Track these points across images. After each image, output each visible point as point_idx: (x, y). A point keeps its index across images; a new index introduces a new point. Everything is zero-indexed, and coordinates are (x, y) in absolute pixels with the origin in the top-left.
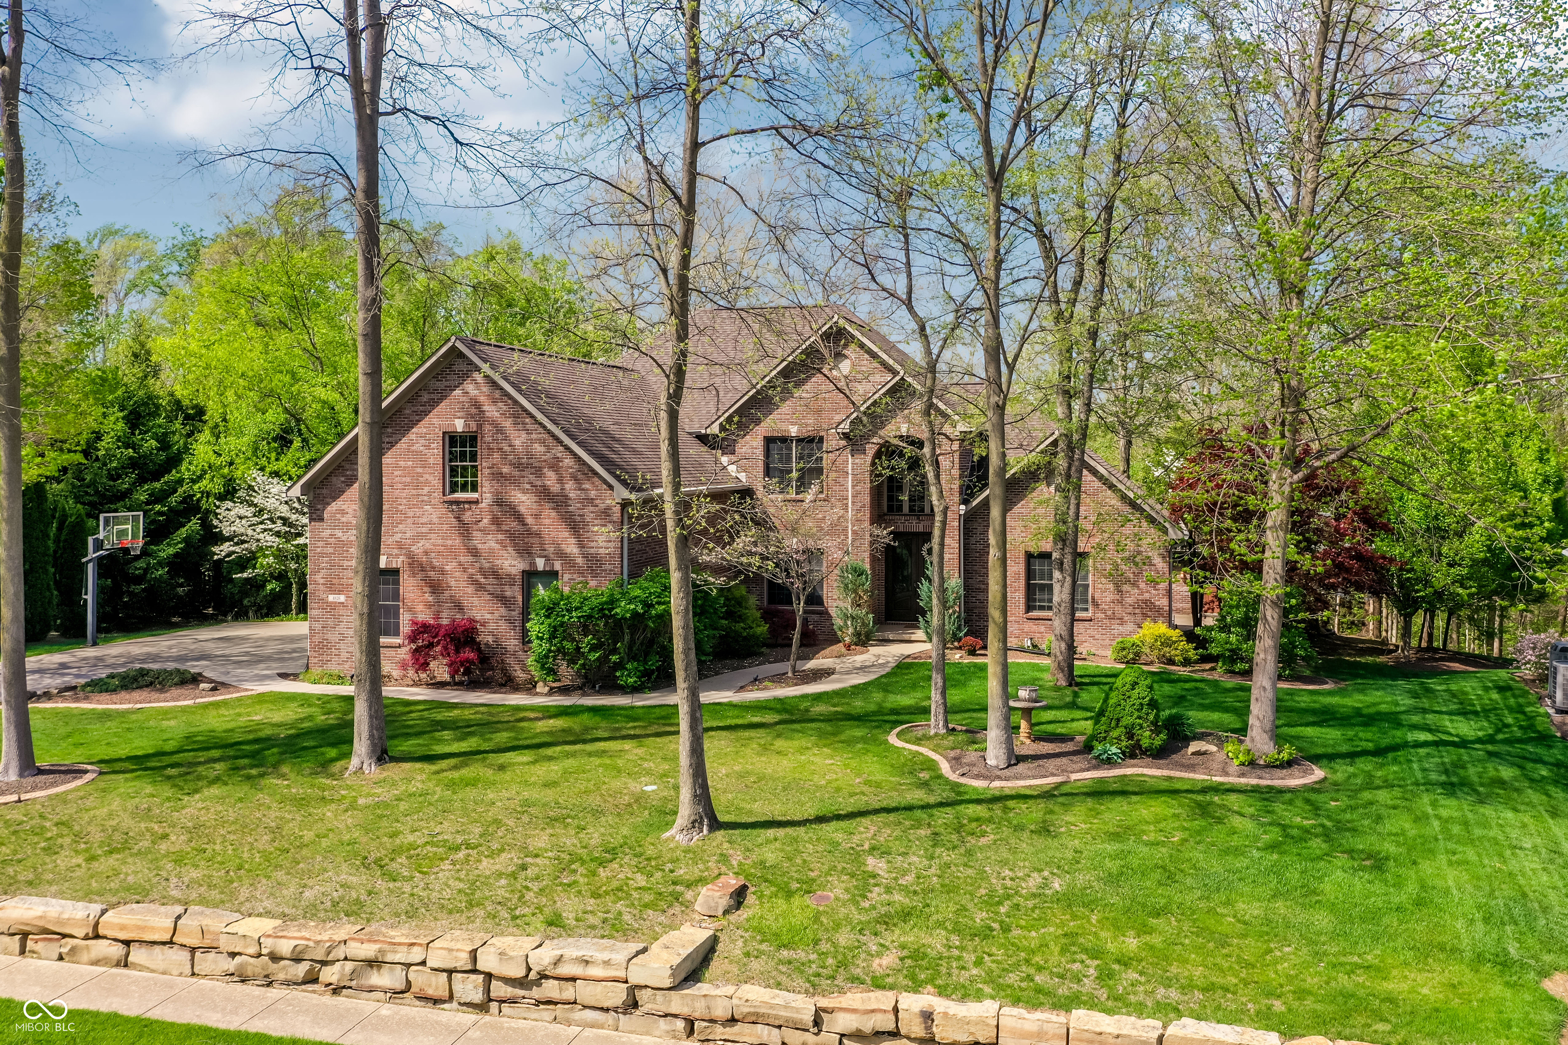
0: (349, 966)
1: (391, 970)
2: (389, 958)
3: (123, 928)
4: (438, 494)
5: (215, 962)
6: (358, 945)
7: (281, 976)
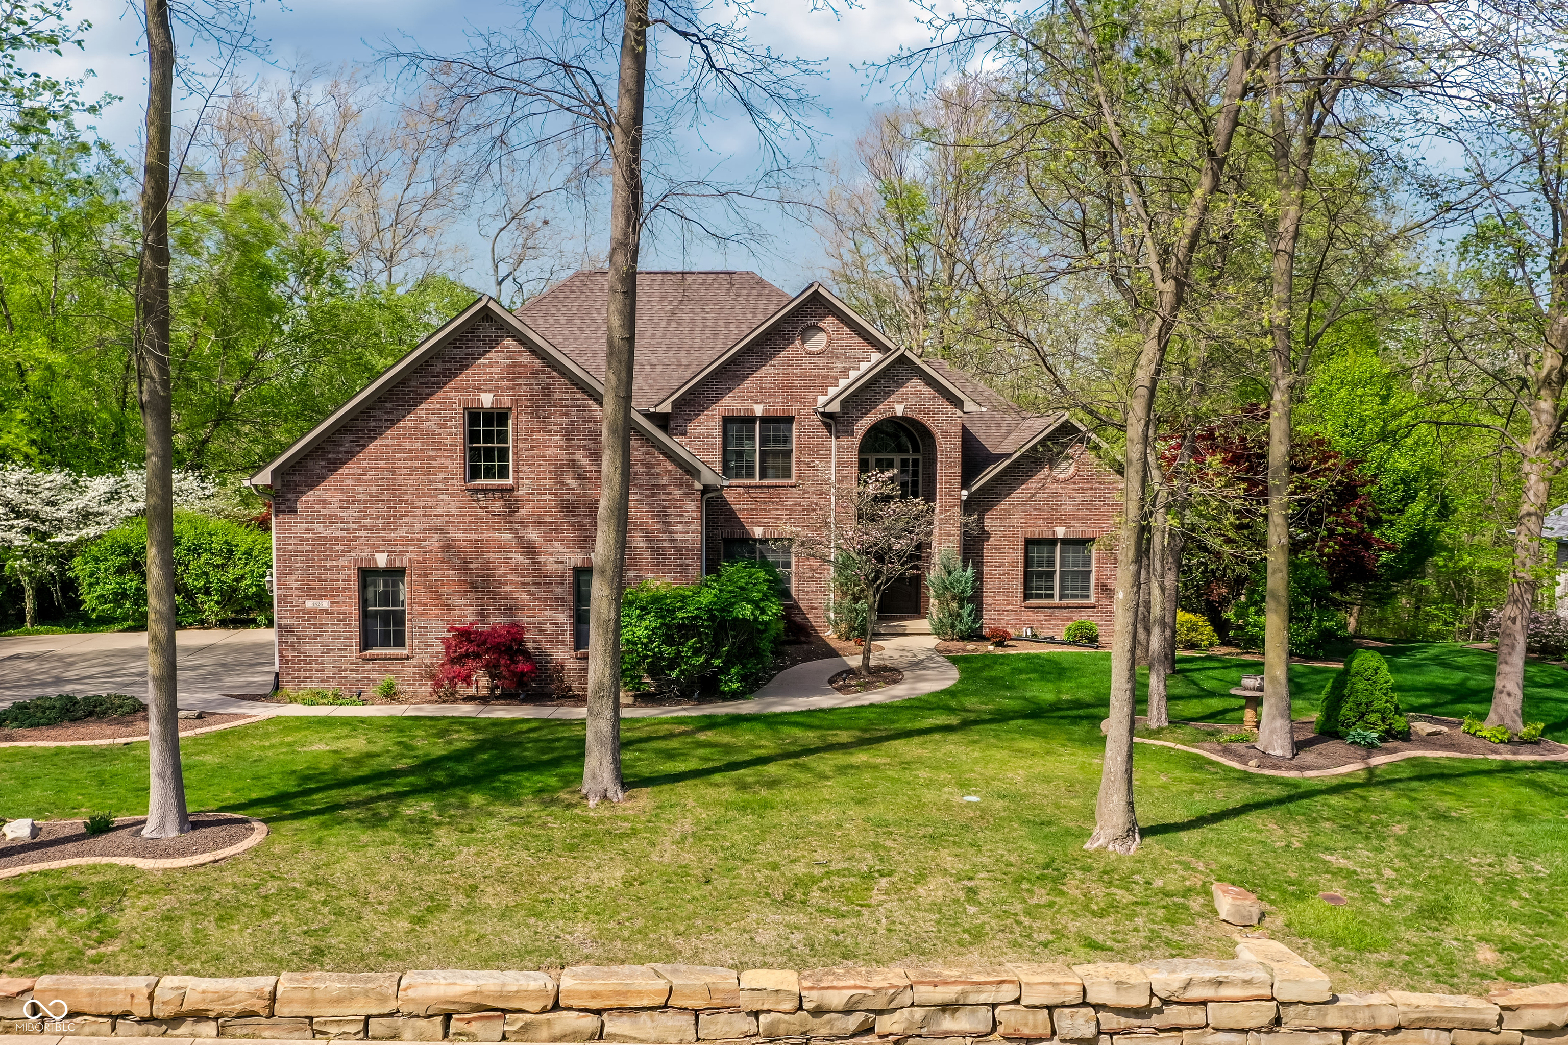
0: (919, 1013)
1: (973, 1012)
2: (972, 999)
3: (595, 995)
4: (457, 482)
5: (729, 1023)
6: (931, 988)
7: (824, 1031)
